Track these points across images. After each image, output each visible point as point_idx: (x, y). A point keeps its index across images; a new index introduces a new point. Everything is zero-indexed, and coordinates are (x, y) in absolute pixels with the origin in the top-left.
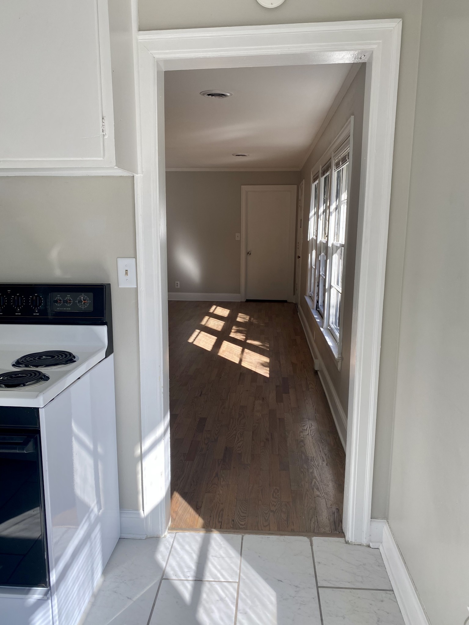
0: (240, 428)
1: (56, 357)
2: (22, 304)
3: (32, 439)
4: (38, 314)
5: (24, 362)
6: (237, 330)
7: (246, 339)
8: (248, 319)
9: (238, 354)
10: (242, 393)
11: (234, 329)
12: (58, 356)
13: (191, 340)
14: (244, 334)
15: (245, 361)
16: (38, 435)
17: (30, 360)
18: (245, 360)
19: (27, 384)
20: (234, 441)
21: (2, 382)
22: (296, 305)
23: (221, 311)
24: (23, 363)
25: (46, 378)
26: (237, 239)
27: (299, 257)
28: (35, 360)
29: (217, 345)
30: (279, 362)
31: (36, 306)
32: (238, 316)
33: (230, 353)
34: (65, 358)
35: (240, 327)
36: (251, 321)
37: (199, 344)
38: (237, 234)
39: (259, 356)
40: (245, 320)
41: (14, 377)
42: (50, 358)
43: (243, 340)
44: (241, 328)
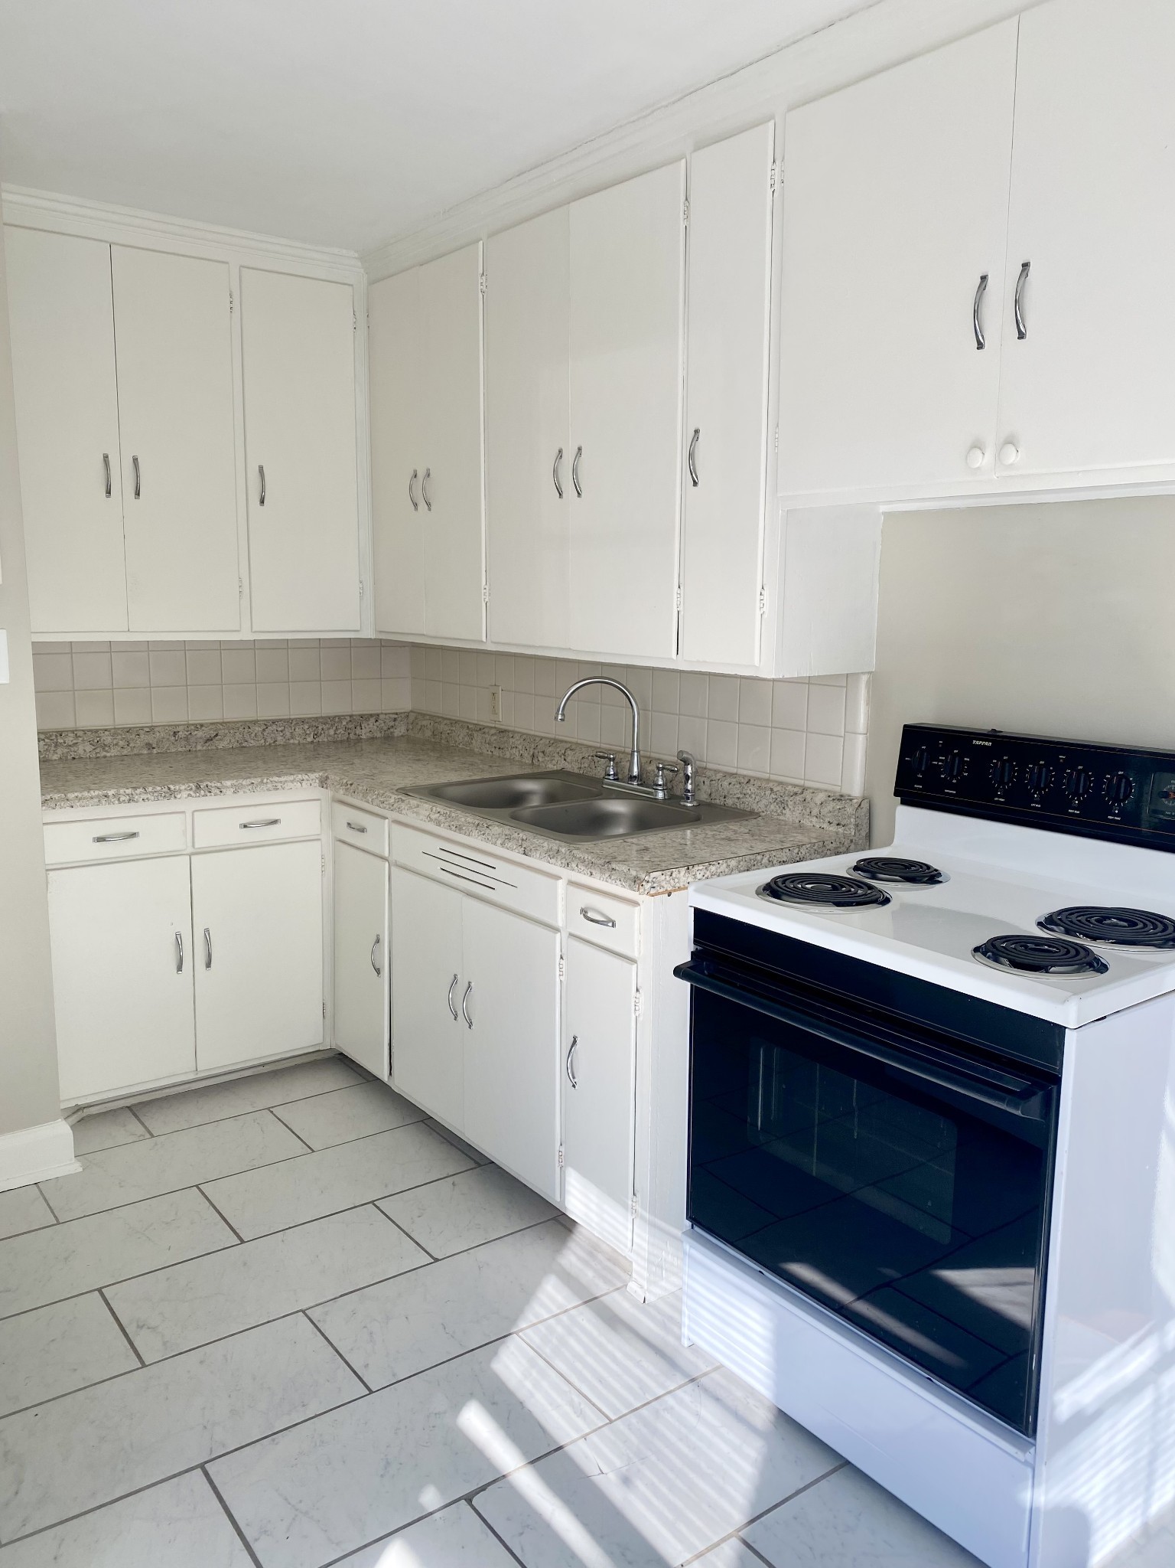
1: (1140, 925)
2: (1086, 791)
3: (1041, 1093)
4: (1119, 819)
5: (1065, 923)
12: (1145, 925)
16: (1055, 1088)
17: (1079, 921)
19: (1053, 969)
21: (1003, 952)
24: (1059, 922)
25: (1102, 968)
28: (1089, 921)
31: (1117, 799)
34: (1161, 932)
41: (1032, 949)
42: (1126, 924)
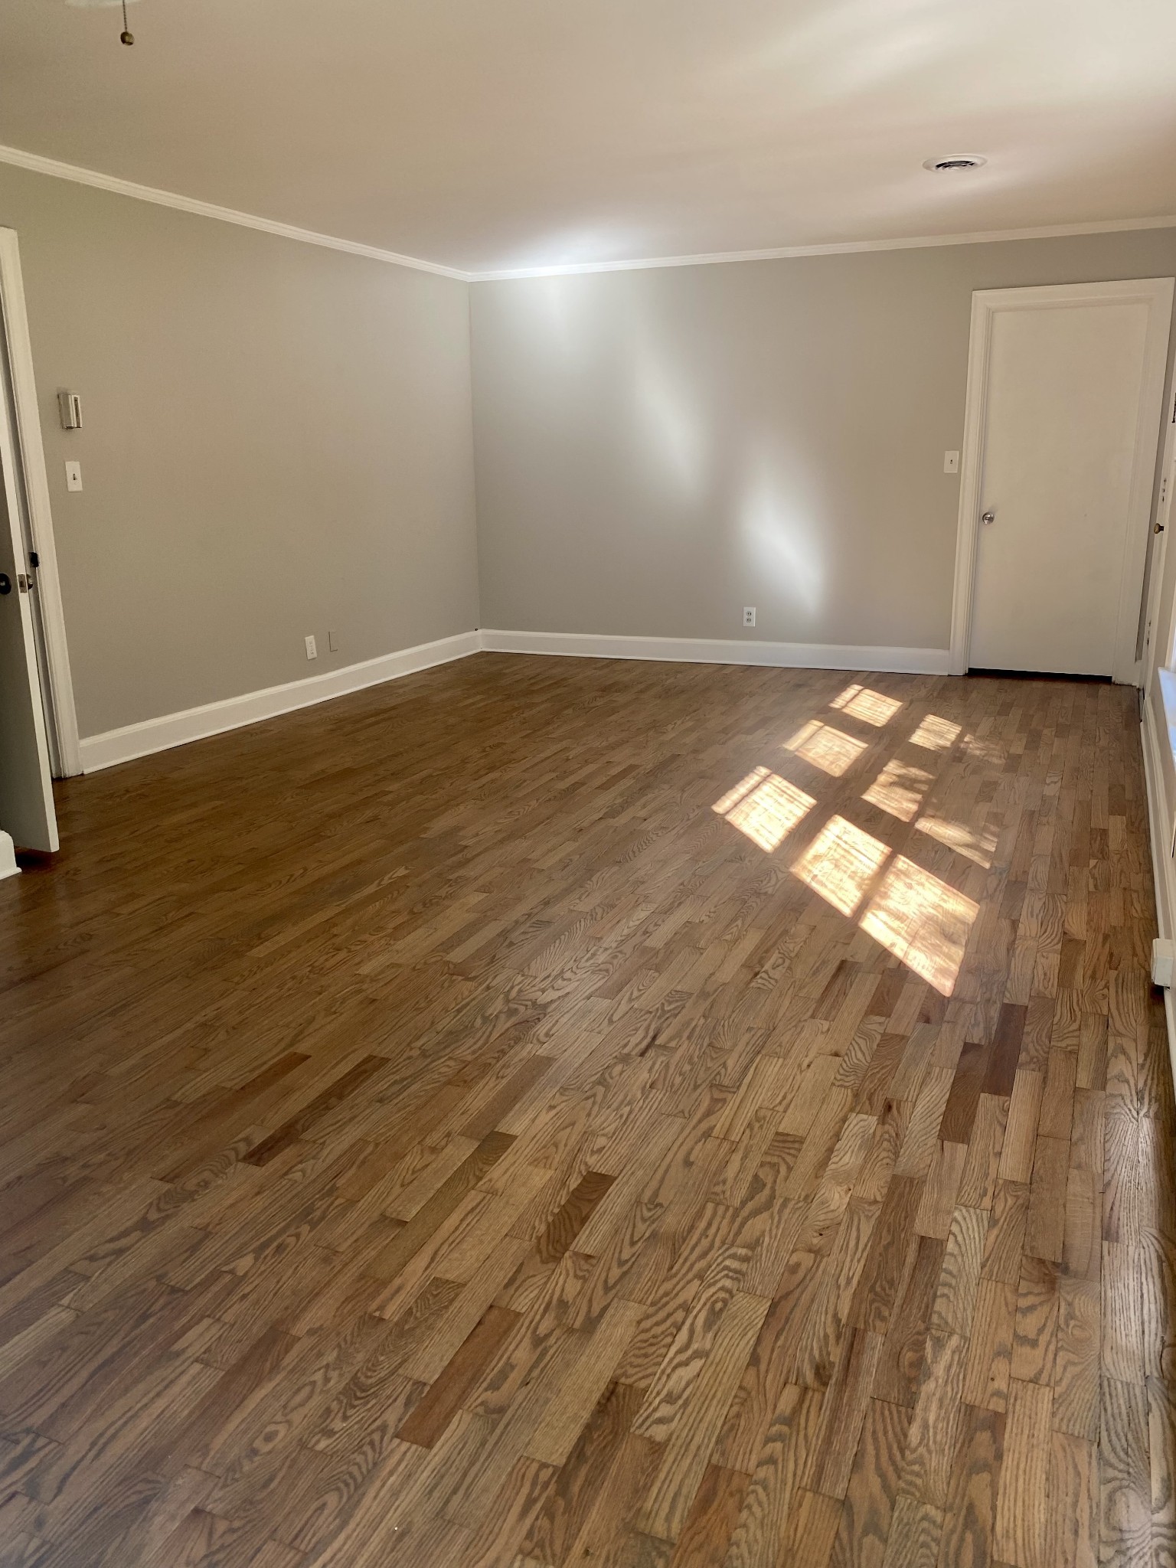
0: (723, 1269)
6: (899, 776)
7: (919, 815)
8: (952, 737)
9: (866, 876)
10: (809, 1066)
11: (889, 773)
13: (720, 808)
14: (918, 791)
15: (880, 907)
18: (883, 903)
20: (664, 1351)
22: (1141, 693)
23: (868, 705)
26: (949, 469)
27: (1161, 528)
29: (805, 832)
30: (1015, 924)
32: (923, 725)
33: (836, 866)
35: (914, 767)
36: (962, 745)
37: (745, 819)
38: (949, 455)
39: (939, 892)
40: (942, 742)
43: (904, 819)
44: (915, 772)
